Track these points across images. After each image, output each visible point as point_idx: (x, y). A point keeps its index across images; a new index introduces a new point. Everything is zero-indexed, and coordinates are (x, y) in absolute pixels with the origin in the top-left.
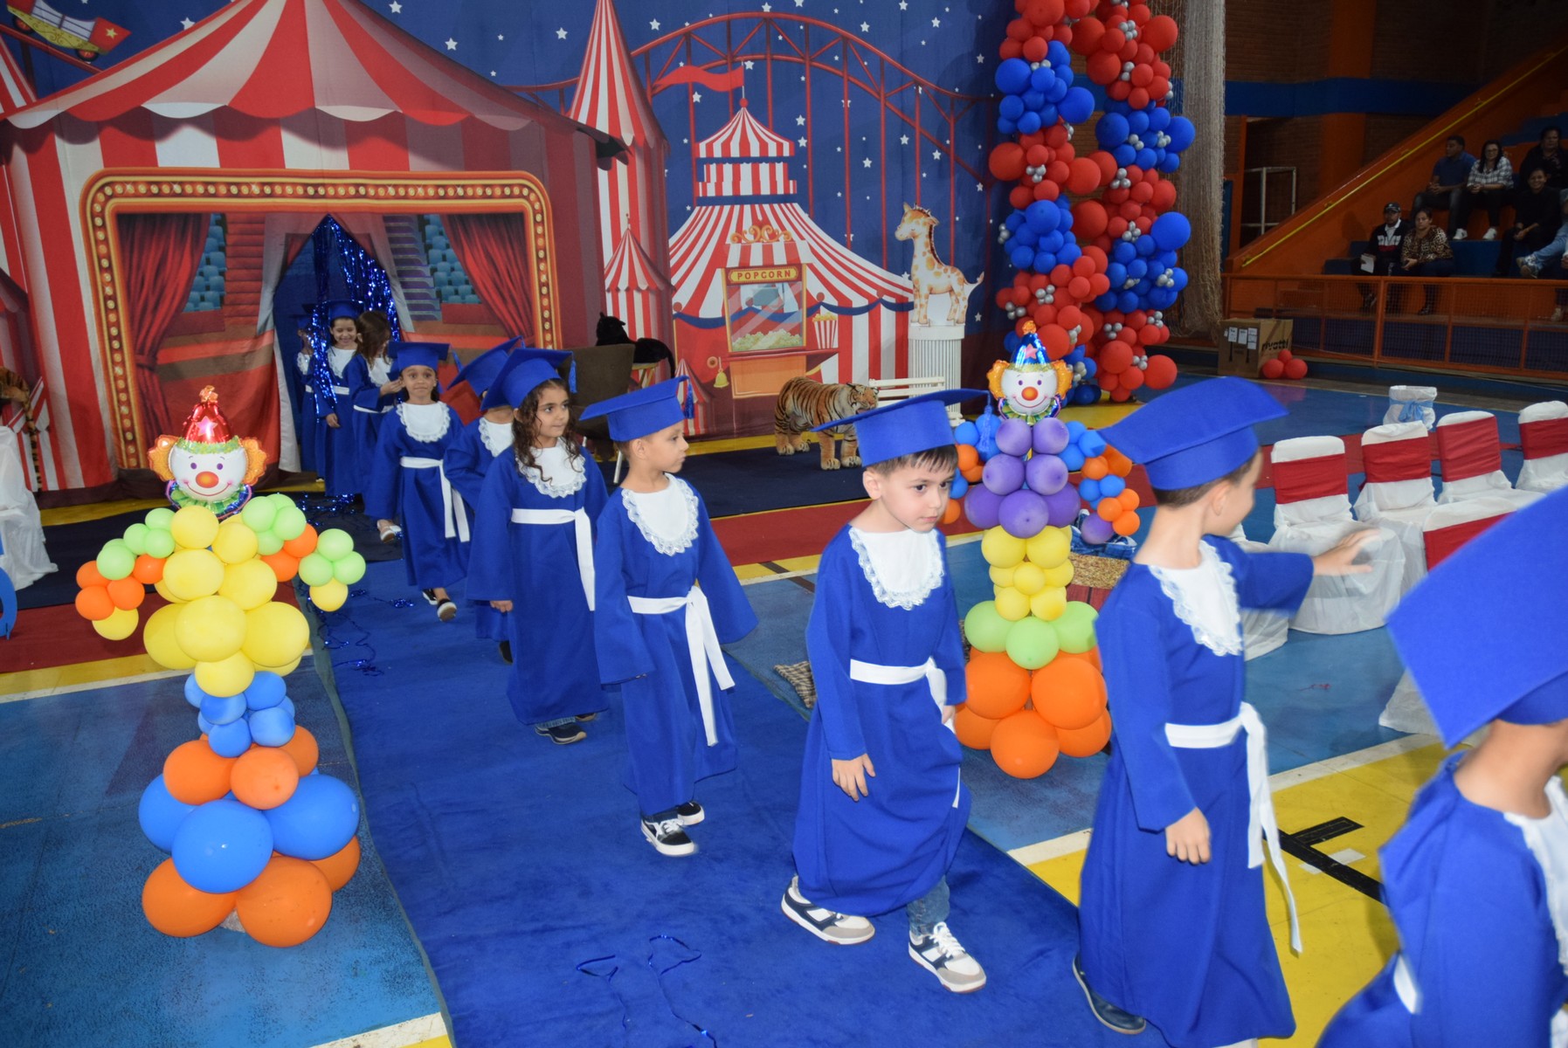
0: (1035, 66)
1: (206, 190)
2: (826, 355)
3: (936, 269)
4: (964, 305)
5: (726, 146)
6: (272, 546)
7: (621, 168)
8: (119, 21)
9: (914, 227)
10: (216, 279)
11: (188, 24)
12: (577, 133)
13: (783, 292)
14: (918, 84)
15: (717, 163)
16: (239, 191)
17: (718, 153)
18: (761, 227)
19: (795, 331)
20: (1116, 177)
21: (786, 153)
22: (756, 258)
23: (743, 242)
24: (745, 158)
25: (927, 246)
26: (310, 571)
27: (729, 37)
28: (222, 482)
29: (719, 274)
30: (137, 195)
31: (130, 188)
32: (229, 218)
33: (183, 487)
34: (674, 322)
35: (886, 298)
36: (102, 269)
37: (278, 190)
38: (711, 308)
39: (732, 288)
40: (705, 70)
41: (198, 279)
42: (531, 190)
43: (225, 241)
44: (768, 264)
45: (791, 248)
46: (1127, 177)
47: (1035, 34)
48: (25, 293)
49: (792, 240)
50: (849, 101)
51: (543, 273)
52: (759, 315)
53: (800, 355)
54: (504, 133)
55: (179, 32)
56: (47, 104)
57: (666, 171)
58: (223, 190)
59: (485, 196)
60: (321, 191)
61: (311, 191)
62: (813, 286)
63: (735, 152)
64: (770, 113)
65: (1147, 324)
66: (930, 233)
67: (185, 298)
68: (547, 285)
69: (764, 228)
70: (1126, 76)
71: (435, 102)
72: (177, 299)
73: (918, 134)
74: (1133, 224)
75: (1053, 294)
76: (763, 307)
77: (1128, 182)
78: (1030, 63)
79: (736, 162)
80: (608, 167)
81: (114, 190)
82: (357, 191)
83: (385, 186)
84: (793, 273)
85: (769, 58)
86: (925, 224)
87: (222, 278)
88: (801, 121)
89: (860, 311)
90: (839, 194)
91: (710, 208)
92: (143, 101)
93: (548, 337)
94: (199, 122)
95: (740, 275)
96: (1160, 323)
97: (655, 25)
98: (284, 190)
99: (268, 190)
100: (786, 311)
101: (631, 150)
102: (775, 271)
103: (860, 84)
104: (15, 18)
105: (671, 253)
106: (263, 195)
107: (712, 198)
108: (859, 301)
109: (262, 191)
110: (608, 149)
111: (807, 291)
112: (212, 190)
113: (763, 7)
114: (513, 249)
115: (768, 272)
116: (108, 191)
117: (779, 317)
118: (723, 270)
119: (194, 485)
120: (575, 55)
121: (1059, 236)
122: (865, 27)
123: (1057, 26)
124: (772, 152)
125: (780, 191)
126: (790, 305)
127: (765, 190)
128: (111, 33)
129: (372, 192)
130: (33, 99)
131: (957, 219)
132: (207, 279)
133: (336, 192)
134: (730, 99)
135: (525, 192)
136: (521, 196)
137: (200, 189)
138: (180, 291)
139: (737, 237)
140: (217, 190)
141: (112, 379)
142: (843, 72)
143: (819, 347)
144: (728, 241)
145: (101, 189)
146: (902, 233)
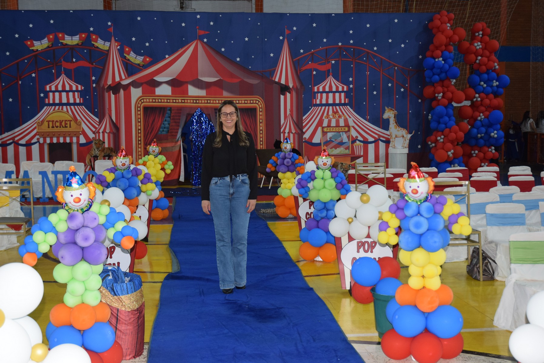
0: (437, 60)
1: (167, 101)
2: (358, 157)
3: (398, 129)
4: (408, 141)
5: (324, 88)
6: (161, 162)
7: (288, 95)
8: (150, 56)
9: (389, 114)
10: (167, 126)
11: (167, 56)
12: (275, 85)
13: (343, 135)
14: (395, 66)
15: (320, 93)
16: (176, 101)
17: (321, 90)
18: (335, 114)
19: (347, 148)
20: (475, 97)
21: (345, 90)
22: (333, 124)
23: (329, 118)
24: (331, 91)
25: (394, 121)
26: (166, 167)
27: (326, 54)
28: (155, 152)
29: (320, 129)
30: (149, 102)
31: (148, 100)
32: (172, 109)
33: (150, 152)
34: (304, 144)
35: (381, 138)
36: (138, 122)
37: (186, 101)
38: (317, 139)
39: (324, 133)
40: (318, 64)
41: (162, 125)
42: (259, 101)
43: (171, 115)
44: (338, 126)
45: (346, 121)
46: (479, 97)
47: (437, 49)
48: (118, 127)
49: (346, 118)
50: (369, 73)
51: (261, 127)
52: (333, 143)
53: (349, 157)
54: (252, 84)
55: (164, 58)
56: (130, 78)
57: (303, 96)
58: (171, 101)
59: (245, 103)
60: (198, 101)
61: (195, 101)
62: (354, 133)
63: (327, 89)
64: (340, 77)
65: (488, 151)
66: (395, 117)
67: (159, 130)
68: (262, 130)
69: (336, 114)
70: (478, 61)
71: (232, 76)
72: (157, 130)
73: (395, 83)
74: (481, 114)
75: (443, 139)
76: (335, 140)
77: (479, 99)
78: (435, 59)
79: (327, 93)
80: (284, 94)
81: (144, 101)
82: (207, 102)
83: (216, 100)
84: (347, 129)
85: (340, 60)
86: (393, 113)
87: (169, 125)
88: (351, 79)
89: (371, 142)
90: (364, 103)
91: (318, 107)
92: (154, 77)
93: (261, 147)
94: (167, 83)
95: (327, 129)
96: (494, 151)
97: (302, 51)
98: (187, 101)
99: (183, 101)
100: (343, 142)
101: (292, 89)
102: (340, 128)
103: (373, 67)
104: (125, 56)
105: (303, 122)
106: (182, 102)
107: (319, 104)
108: (371, 139)
109: (182, 101)
110: (284, 89)
111: (352, 136)
112: (169, 101)
113: (339, 44)
114: (252, 119)
115: (337, 128)
116: (142, 101)
117: (341, 144)
118: (321, 127)
119: (152, 152)
120: (275, 61)
121: (447, 118)
122: (375, 48)
123: (446, 45)
124: (340, 89)
125: (343, 102)
126: (345, 139)
127: (337, 101)
128: (148, 59)
129: (212, 102)
130: (127, 77)
131: (410, 112)
132: (165, 125)
133: (202, 102)
134: (326, 72)
135: (257, 102)
136: (256, 103)
137: (166, 101)
138: (158, 128)
139: (327, 117)
140: (170, 101)
141: (138, 152)
142: (367, 63)
143: (356, 154)
144: (324, 118)
145: (141, 100)
146: (385, 116)
